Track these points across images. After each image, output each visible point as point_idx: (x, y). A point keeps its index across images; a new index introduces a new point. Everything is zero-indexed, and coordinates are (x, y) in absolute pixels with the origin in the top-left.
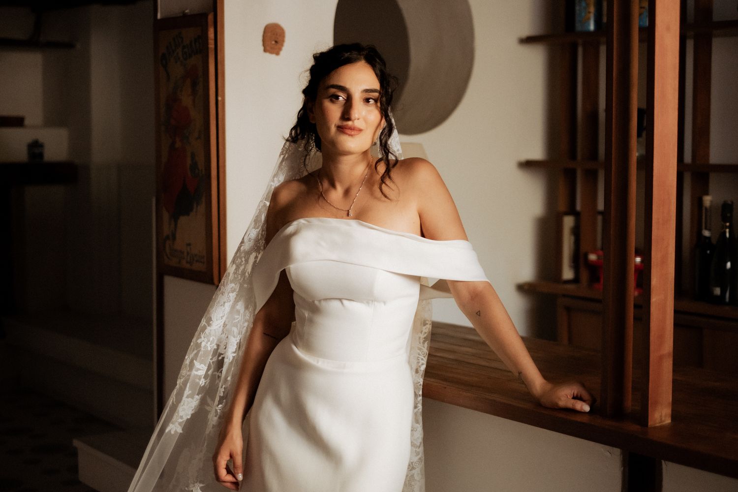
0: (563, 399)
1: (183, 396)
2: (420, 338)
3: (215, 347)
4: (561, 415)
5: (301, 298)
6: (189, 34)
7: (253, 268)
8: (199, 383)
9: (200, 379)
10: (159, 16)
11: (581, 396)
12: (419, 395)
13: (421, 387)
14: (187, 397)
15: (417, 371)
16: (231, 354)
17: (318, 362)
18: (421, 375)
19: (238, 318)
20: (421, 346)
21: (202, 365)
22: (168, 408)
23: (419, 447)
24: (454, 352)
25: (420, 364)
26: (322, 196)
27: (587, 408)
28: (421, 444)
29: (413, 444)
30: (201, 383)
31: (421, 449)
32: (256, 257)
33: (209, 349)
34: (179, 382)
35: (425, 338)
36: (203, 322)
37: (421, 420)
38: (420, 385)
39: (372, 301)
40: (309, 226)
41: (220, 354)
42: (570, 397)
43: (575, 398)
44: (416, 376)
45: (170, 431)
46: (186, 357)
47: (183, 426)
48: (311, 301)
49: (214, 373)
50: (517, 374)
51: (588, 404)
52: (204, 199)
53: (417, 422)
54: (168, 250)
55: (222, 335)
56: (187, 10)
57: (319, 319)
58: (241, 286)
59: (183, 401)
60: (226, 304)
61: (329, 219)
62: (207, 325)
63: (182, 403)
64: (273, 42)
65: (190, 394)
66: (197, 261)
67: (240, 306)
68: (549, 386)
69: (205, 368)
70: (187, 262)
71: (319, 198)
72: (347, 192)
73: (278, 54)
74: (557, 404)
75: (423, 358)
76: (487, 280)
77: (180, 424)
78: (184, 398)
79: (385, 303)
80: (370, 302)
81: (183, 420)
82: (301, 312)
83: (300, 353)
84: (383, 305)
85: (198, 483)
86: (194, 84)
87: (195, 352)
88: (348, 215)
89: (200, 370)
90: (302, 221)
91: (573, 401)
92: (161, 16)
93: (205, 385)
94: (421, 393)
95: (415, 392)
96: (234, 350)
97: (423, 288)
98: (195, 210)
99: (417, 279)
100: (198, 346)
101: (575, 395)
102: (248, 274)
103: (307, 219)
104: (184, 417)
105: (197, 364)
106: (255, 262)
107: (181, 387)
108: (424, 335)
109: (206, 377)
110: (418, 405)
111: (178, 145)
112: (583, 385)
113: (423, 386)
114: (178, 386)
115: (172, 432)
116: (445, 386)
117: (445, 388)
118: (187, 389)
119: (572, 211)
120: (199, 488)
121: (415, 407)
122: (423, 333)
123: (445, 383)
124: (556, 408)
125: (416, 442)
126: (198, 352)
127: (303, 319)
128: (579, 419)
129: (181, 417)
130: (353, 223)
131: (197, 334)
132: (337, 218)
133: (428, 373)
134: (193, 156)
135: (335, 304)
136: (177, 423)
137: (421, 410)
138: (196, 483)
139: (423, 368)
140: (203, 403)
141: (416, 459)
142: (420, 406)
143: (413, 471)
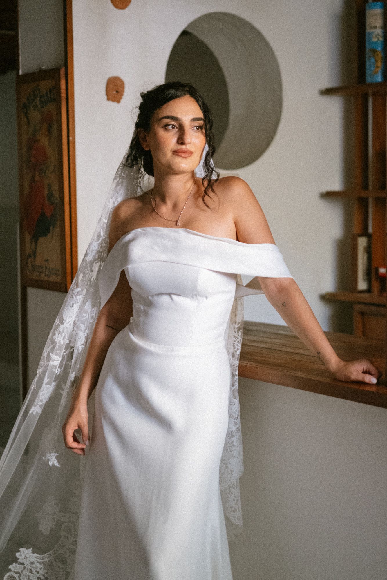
0: (354, 373)
1: (42, 383)
2: (234, 328)
3: (68, 342)
4: (354, 386)
5: (138, 294)
6: (45, 85)
7: (98, 274)
8: (55, 371)
9: (56, 369)
10: (21, 73)
11: (369, 371)
12: (236, 375)
13: (237, 368)
14: (46, 384)
15: (233, 356)
16: (80, 345)
17: (151, 347)
18: (237, 358)
19: (86, 316)
20: (236, 334)
21: (57, 357)
22: (30, 394)
23: (237, 418)
24: (265, 343)
25: (236, 349)
26: (154, 210)
27: (374, 381)
28: (238, 416)
29: (231, 416)
30: (56, 371)
31: (239, 420)
32: (100, 266)
33: (62, 343)
34: (39, 371)
35: (238, 327)
36: (57, 322)
37: (238, 396)
38: (237, 367)
39: (196, 296)
40: (144, 234)
41: (72, 347)
42: (360, 372)
43: (365, 372)
44: (233, 359)
45: (32, 413)
46: (44, 351)
47: (43, 408)
48: (145, 296)
49: (67, 363)
50: (317, 354)
51: (375, 377)
52: (58, 223)
53: (234, 397)
54: (30, 265)
55: (73, 332)
56: (43, 66)
57: (152, 311)
58: (88, 290)
59: (42, 388)
60: (74, 305)
61: (161, 228)
62: (60, 324)
63: (42, 389)
64: (115, 92)
65: (48, 382)
66: (53, 274)
67: (88, 306)
68: (343, 363)
69: (60, 359)
70: (45, 275)
71: (152, 212)
72: (175, 206)
73: (119, 102)
74: (350, 377)
75: (239, 344)
76: (292, 277)
77: (40, 406)
78: (44, 385)
79: (207, 297)
80: (195, 297)
81: (44, 402)
82: (138, 306)
83: (135, 339)
84: (205, 299)
85: (54, 453)
86: (50, 128)
87: (51, 346)
88: (176, 224)
89: (55, 360)
90: (139, 230)
91: (363, 375)
92: (22, 73)
93: (60, 373)
94: (237, 373)
95: (232, 373)
96: (83, 343)
97: (238, 286)
98: (51, 231)
99: (234, 277)
100: (53, 342)
101: (365, 370)
102: (94, 279)
103: (143, 228)
104: (43, 400)
105: (53, 356)
106: (99, 269)
107: (40, 376)
108: (238, 325)
109: (60, 366)
110: (235, 383)
111: (37, 178)
112: (371, 362)
113: (239, 368)
114: (38, 375)
115: (34, 413)
116: (258, 367)
117: (257, 368)
118: (46, 378)
119: (365, 233)
120: (54, 457)
121: (233, 385)
122: (237, 324)
123: (257, 364)
124: (349, 381)
125: (234, 414)
126: (54, 346)
127: (139, 311)
128: (368, 389)
129: (41, 401)
130: (181, 231)
131: (52, 331)
132: (167, 227)
133: (243, 356)
134: (49, 186)
135: (165, 299)
136: (38, 406)
137: (237, 388)
138: (52, 453)
139: (239, 352)
140: (58, 388)
141: (234, 428)
142: (237, 384)
143: (233, 439)
